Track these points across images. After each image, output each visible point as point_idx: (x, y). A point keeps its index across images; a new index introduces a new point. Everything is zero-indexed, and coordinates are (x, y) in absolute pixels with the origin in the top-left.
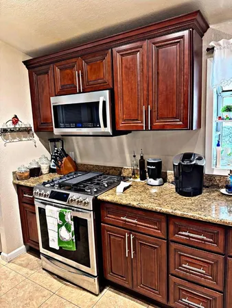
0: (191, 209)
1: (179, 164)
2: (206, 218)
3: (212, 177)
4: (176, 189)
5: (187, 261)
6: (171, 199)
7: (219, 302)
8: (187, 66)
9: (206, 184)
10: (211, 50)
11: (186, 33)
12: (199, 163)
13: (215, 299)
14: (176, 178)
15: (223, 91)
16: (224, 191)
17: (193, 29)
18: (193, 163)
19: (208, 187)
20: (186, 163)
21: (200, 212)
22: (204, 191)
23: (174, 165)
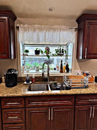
0: (11, 93)
1: (7, 74)
2: (17, 95)
3: (21, 78)
4: (6, 85)
5: (10, 116)
6: (3, 90)
7: (24, 127)
8: (7, 32)
9: (19, 81)
10: (18, 28)
11: (6, 18)
12: (15, 73)
13: (22, 127)
14: (5, 80)
15: (25, 44)
16: (25, 83)
17: (9, 18)
18: (12, 73)
19: (19, 82)
20: (9, 73)
21: (15, 93)
22: (18, 84)
23: (4, 75)
